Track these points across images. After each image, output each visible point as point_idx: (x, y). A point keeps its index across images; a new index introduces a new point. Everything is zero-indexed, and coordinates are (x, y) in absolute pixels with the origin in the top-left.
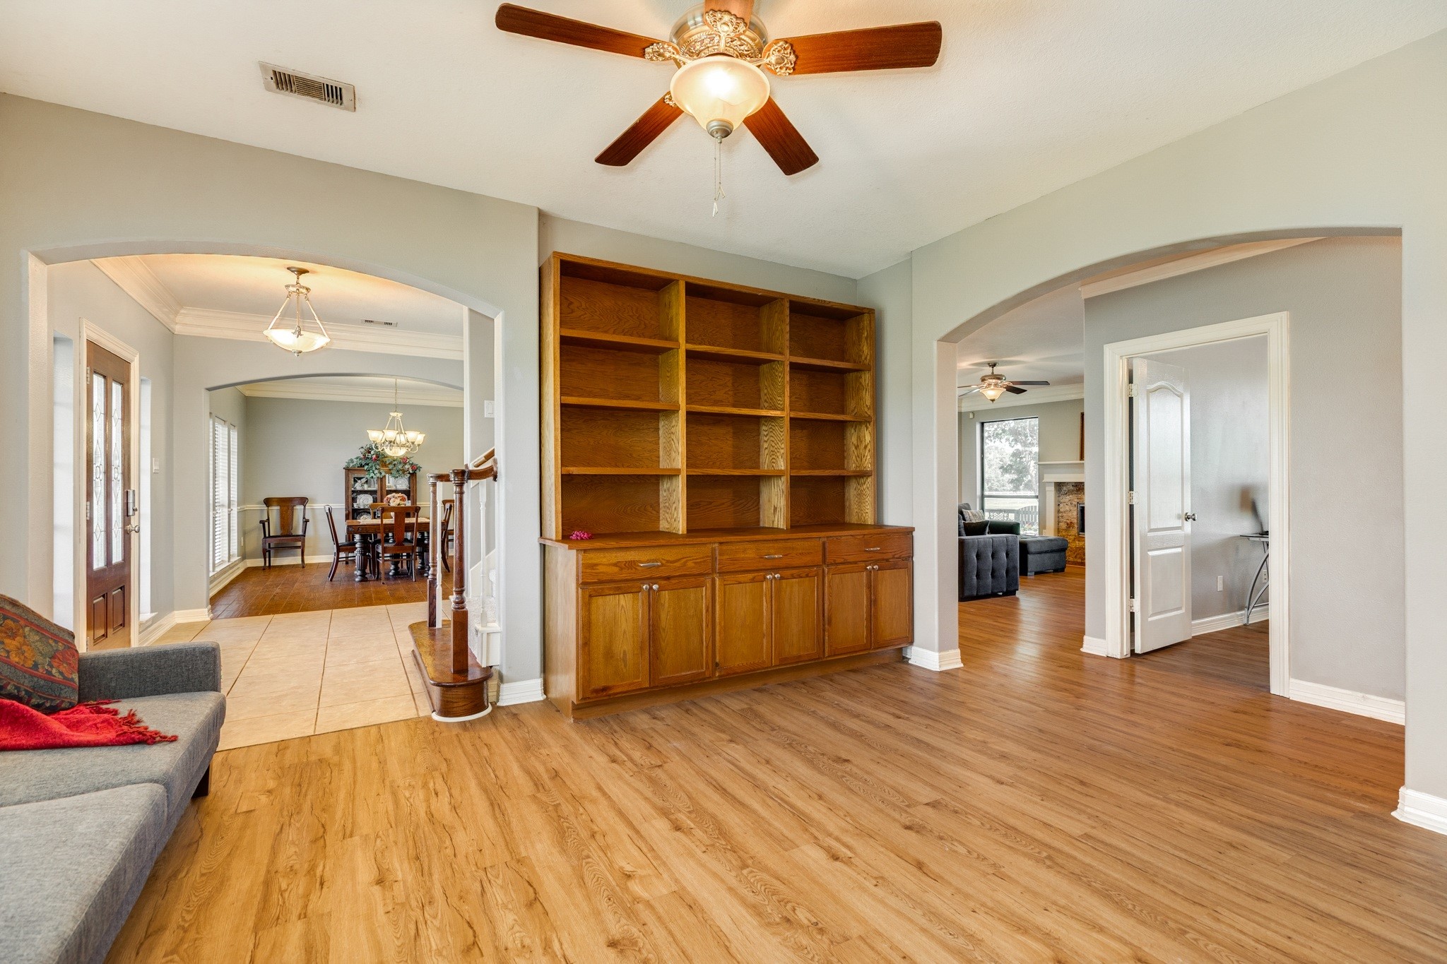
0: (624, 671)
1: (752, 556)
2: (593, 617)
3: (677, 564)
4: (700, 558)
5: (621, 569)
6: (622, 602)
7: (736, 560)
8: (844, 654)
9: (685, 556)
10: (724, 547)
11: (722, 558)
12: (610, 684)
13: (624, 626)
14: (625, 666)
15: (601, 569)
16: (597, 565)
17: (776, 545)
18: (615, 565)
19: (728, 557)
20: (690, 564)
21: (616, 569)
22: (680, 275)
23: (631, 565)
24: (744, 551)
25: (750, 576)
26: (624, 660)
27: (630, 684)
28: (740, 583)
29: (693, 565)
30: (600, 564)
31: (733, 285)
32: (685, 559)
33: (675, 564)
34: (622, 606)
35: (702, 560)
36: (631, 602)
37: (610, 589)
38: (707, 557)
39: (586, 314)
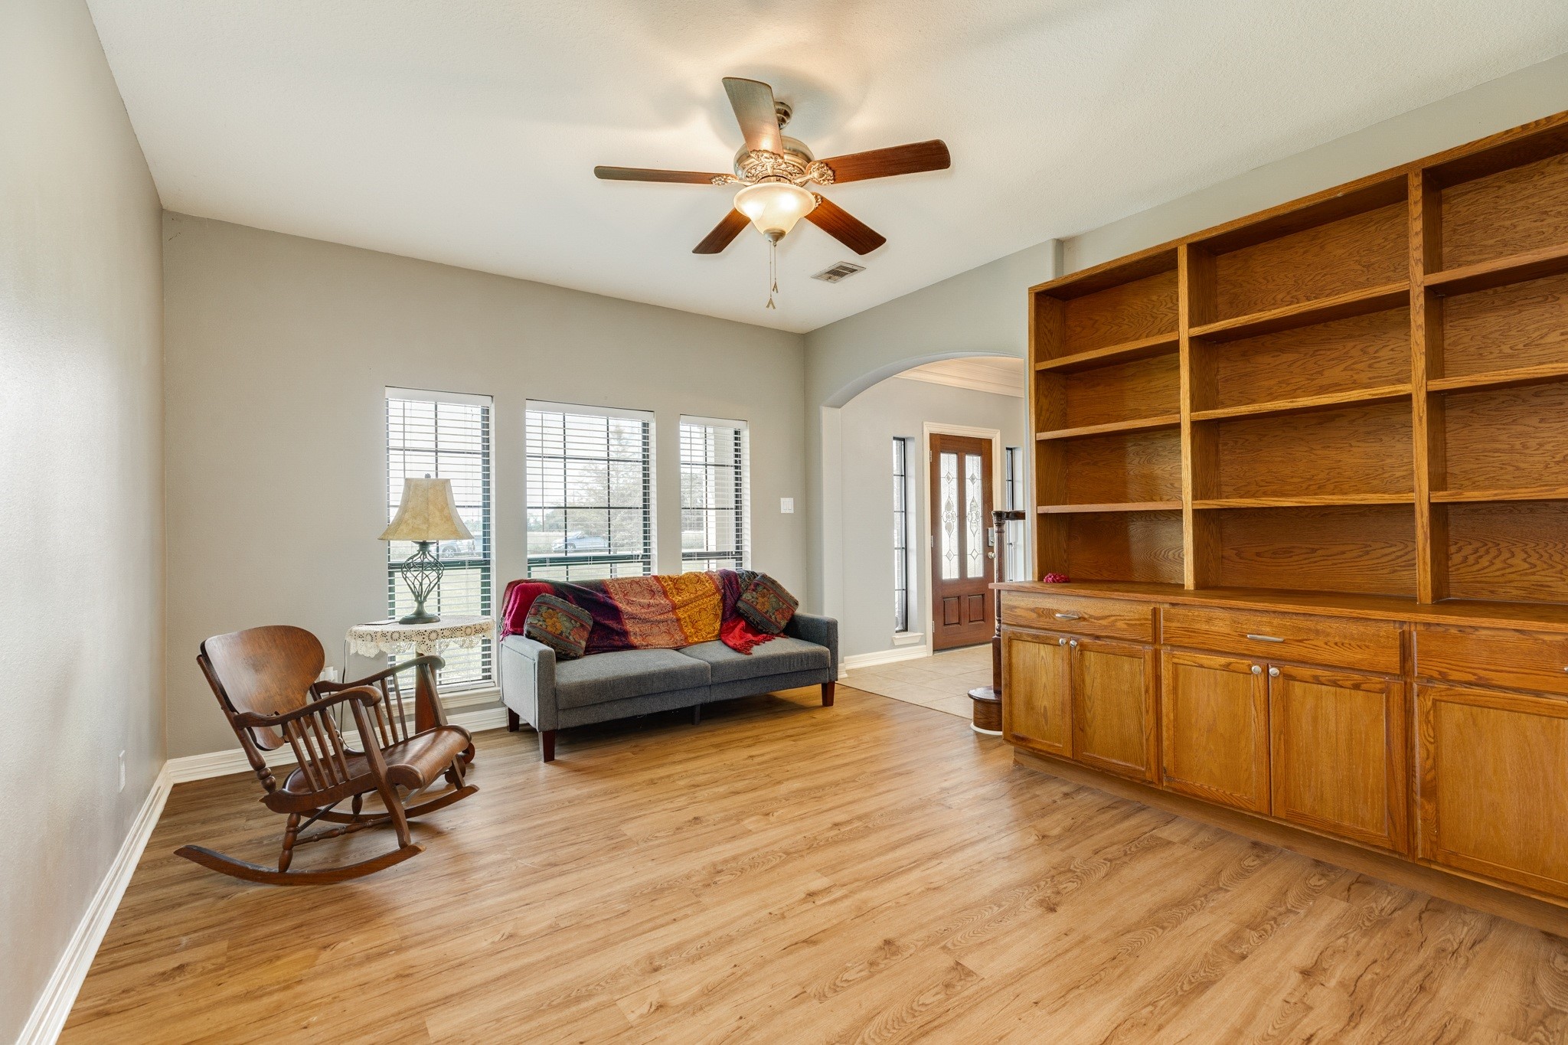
0: (1046, 728)
1: (1226, 630)
2: (1014, 661)
3: (1104, 622)
4: (1136, 620)
5: (1039, 616)
6: (1042, 653)
7: (1194, 632)
8: (1495, 880)
9: (1113, 613)
10: (1173, 611)
11: (1169, 624)
12: (1031, 737)
13: (1044, 679)
14: (1047, 724)
15: (1019, 612)
16: (1015, 607)
17: (1276, 621)
18: (1033, 610)
19: (1179, 625)
20: (1121, 625)
21: (1034, 615)
22: (1177, 240)
23: (1049, 613)
24: (1209, 620)
25: (1222, 660)
26: (1045, 715)
27: (1050, 746)
28: (1201, 666)
29: (1125, 626)
30: (1019, 607)
31: (1275, 209)
32: (1113, 618)
33: (1100, 622)
34: (1042, 657)
35: (1138, 622)
36: (1051, 655)
37: (1028, 635)
38: (1147, 619)
39: (1112, 327)
